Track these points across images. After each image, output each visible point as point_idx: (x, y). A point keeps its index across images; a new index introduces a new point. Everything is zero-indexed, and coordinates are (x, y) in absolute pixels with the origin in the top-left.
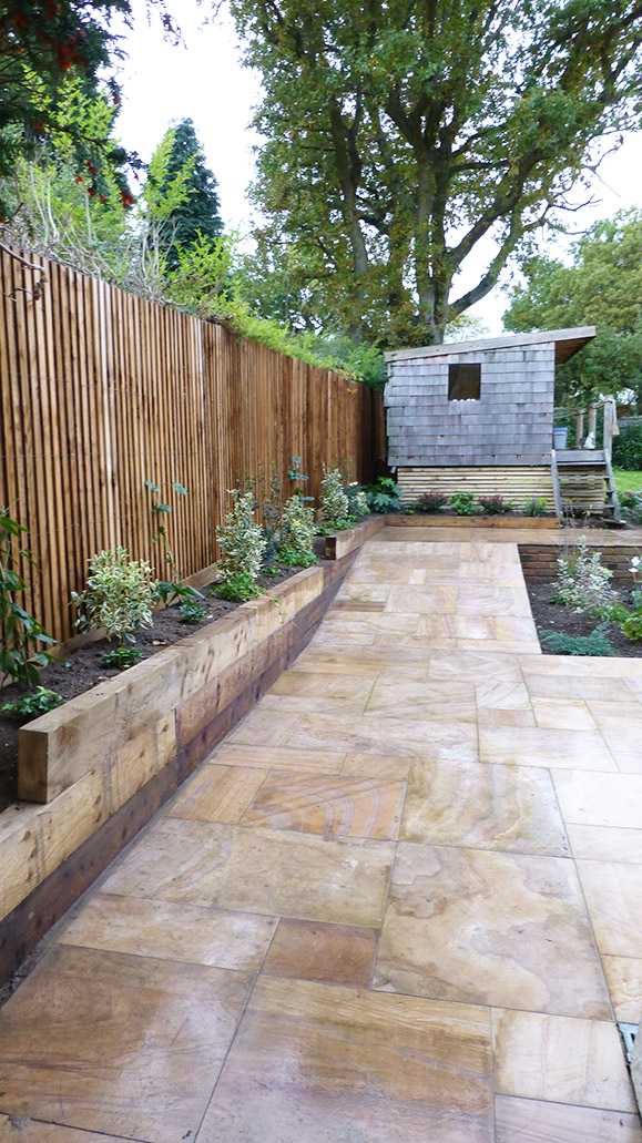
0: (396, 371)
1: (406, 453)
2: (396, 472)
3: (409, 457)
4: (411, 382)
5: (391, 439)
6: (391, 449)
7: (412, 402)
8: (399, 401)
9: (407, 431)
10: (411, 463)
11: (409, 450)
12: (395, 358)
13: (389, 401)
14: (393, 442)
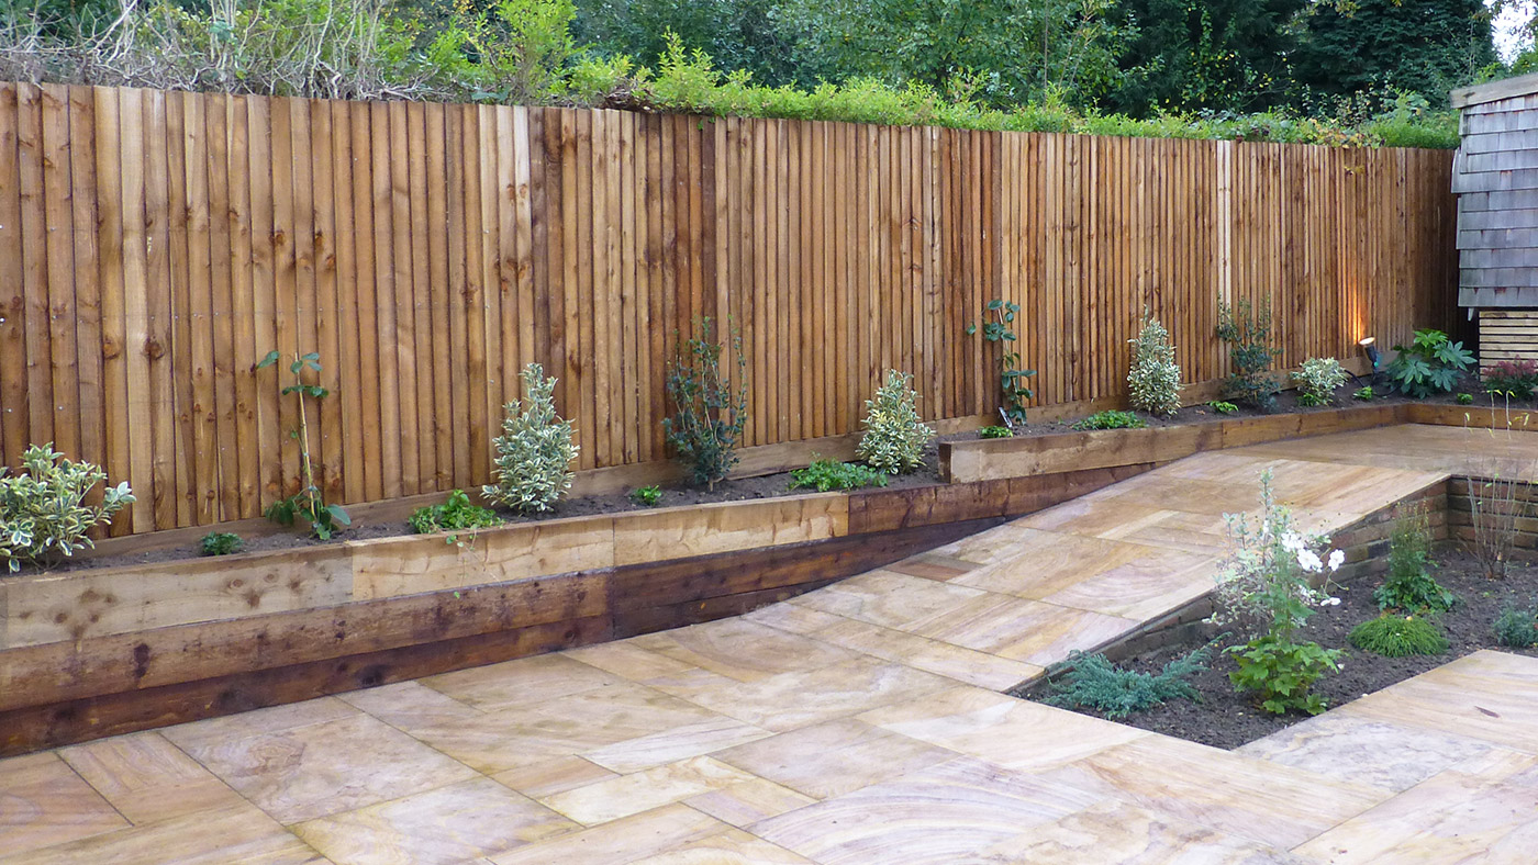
0: (1475, 125)
1: (1492, 283)
2: (1476, 318)
3: (1498, 290)
4: (1503, 144)
5: (1463, 255)
6: (1464, 275)
7: (1504, 183)
8: (1479, 182)
9: (1494, 239)
10: (1501, 301)
11: (1497, 275)
12: (1471, 101)
13: (1461, 182)
14: (1467, 261)
